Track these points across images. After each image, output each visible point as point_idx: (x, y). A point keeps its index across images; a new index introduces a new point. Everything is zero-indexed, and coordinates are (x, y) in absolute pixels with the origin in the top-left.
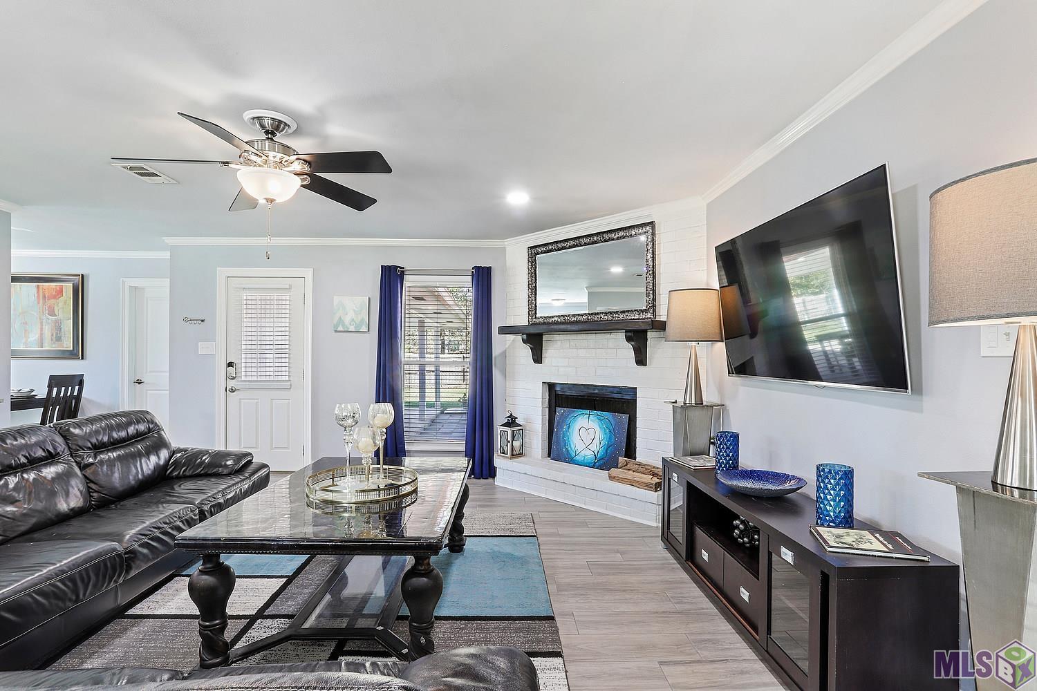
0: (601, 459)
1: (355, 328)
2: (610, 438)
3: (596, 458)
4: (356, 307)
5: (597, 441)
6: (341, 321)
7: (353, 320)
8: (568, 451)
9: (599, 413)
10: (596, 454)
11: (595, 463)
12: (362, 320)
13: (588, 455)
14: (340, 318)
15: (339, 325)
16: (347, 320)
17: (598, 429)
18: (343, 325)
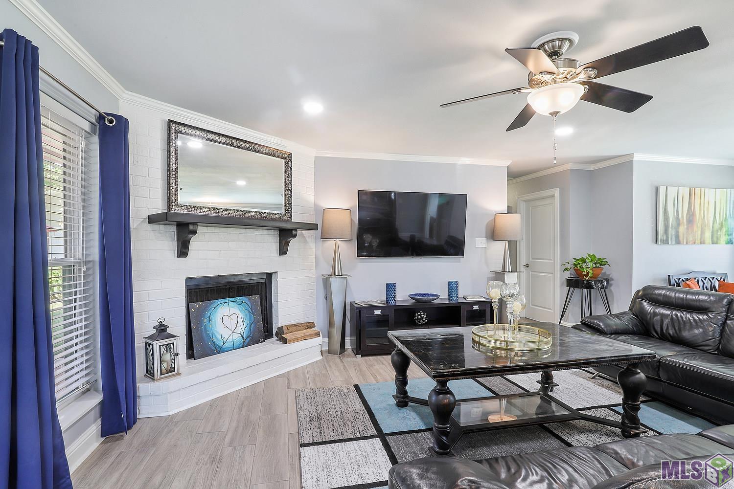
0: (248, 337)
2: (250, 316)
3: (243, 338)
5: (240, 323)
8: (214, 344)
9: (237, 299)
10: (242, 334)
11: (244, 342)
13: (237, 338)
17: (238, 312)
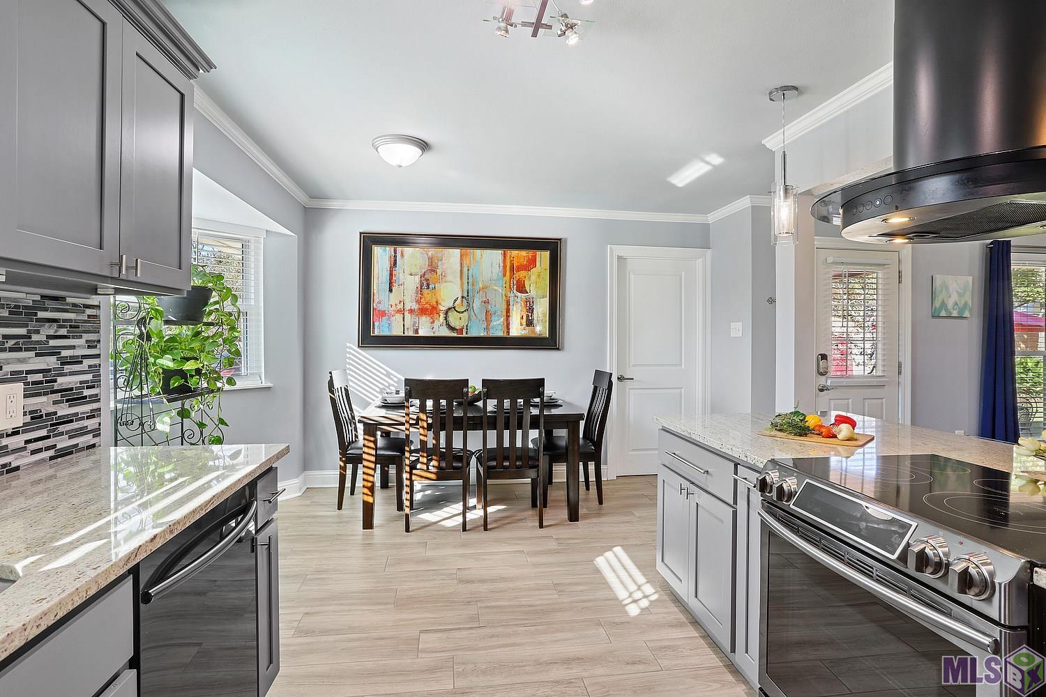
1: (959, 312)
4: (960, 288)
6: (943, 305)
7: (956, 304)
12: (966, 303)
14: (943, 301)
15: (941, 311)
16: (950, 305)
18: (947, 310)
